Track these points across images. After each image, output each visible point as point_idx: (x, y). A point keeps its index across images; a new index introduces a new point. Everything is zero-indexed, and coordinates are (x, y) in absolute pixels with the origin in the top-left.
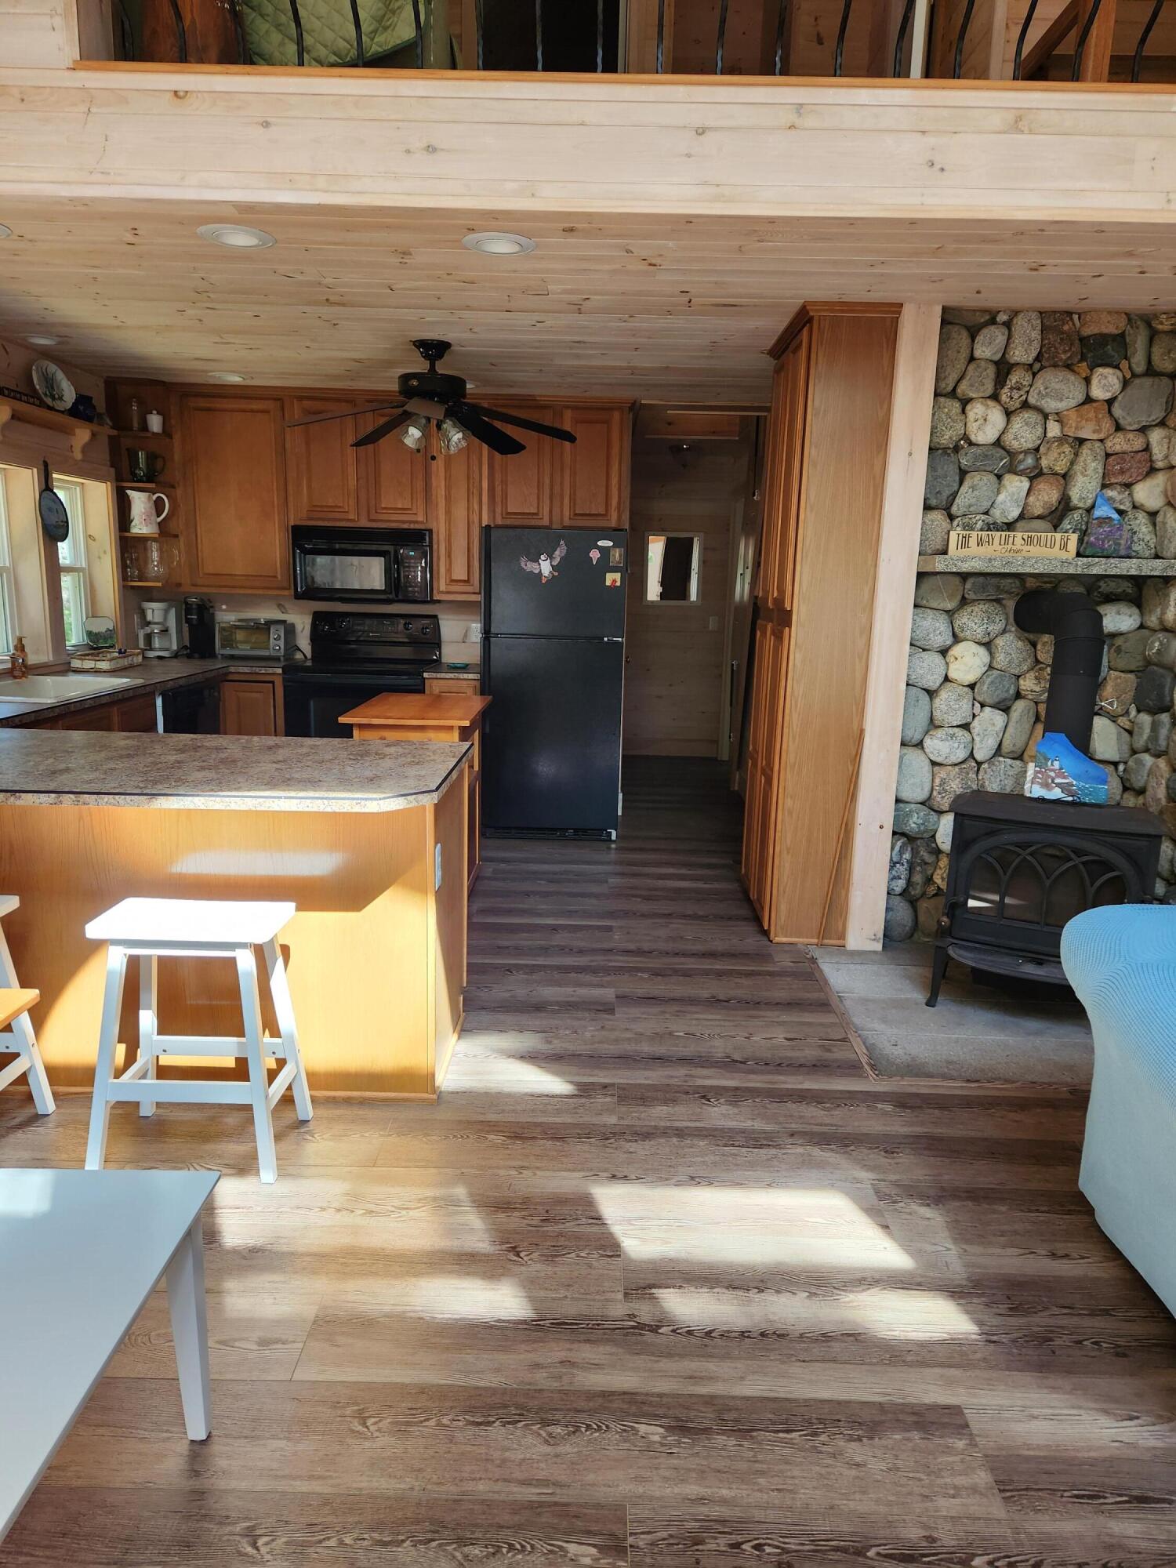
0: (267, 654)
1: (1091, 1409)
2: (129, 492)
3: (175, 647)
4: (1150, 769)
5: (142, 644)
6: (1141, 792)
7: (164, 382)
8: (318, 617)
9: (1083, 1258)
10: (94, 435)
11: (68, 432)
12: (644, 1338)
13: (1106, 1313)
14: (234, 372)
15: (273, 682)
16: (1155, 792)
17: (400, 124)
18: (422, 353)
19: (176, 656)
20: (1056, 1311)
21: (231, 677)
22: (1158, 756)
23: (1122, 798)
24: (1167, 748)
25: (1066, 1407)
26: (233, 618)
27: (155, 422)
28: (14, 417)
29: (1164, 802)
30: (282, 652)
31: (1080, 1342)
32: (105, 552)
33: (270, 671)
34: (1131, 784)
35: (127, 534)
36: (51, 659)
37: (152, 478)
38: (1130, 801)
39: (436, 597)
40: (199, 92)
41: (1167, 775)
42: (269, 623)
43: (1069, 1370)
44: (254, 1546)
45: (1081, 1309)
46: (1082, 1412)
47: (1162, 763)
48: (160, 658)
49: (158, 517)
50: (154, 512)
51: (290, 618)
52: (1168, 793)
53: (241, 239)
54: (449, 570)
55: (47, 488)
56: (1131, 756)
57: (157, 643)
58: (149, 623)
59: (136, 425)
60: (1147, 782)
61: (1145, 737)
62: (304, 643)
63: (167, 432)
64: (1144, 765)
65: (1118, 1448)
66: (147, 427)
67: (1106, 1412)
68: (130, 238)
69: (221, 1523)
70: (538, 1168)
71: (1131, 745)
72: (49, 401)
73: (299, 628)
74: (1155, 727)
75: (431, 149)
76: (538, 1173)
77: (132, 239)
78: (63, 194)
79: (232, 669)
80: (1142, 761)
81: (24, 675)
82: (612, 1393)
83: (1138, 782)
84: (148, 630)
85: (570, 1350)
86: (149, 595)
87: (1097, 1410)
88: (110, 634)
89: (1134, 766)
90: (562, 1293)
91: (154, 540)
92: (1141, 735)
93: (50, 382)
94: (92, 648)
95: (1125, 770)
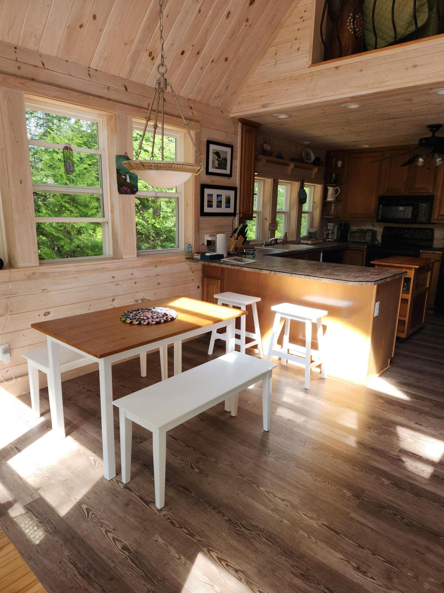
0: (364, 241)
2: (328, 187)
3: (335, 238)
5: (325, 237)
7: (344, 150)
8: (385, 228)
10: (319, 170)
11: (311, 169)
12: (399, 463)
14: (366, 144)
15: (363, 251)
17: (405, 60)
18: (430, 130)
19: (335, 241)
21: (350, 248)
26: (356, 228)
27: (340, 164)
28: (295, 167)
30: (370, 241)
32: (318, 207)
33: (363, 247)
35: (326, 201)
36: (295, 239)
37: (335, 183)
39: (432, 221)
40: (343, 65)
42: (367, 230)
44: (269, 454)
48: (329, 241)
49: (336, 195)
50: (335, 193)
51: (375, 229)
53: (354, 106)
54: (439, 211)
55: (302, 187)
57: (330, 237)
58: (329, 230)
59: (334, 165)
62: (379, 238)
63: (343, 166)
66: (337, 165)
68: (322, 112)
69: (264, 447)
70: (390, 412)
72: (306, 161)
73: (378, 232)
75: (415, 66)
76: (390, 413)
77: (323, 112)
78: (302, 104)
79: (350, 246)
81: (286, 244)
82: (379, 469)
84: (327, 232)
85: (372, 455)
86: (330, 221)
88: (315, 233)
90: (379, 442)
91: (334, 203)
93: (308, 155)
94: (309, 237)
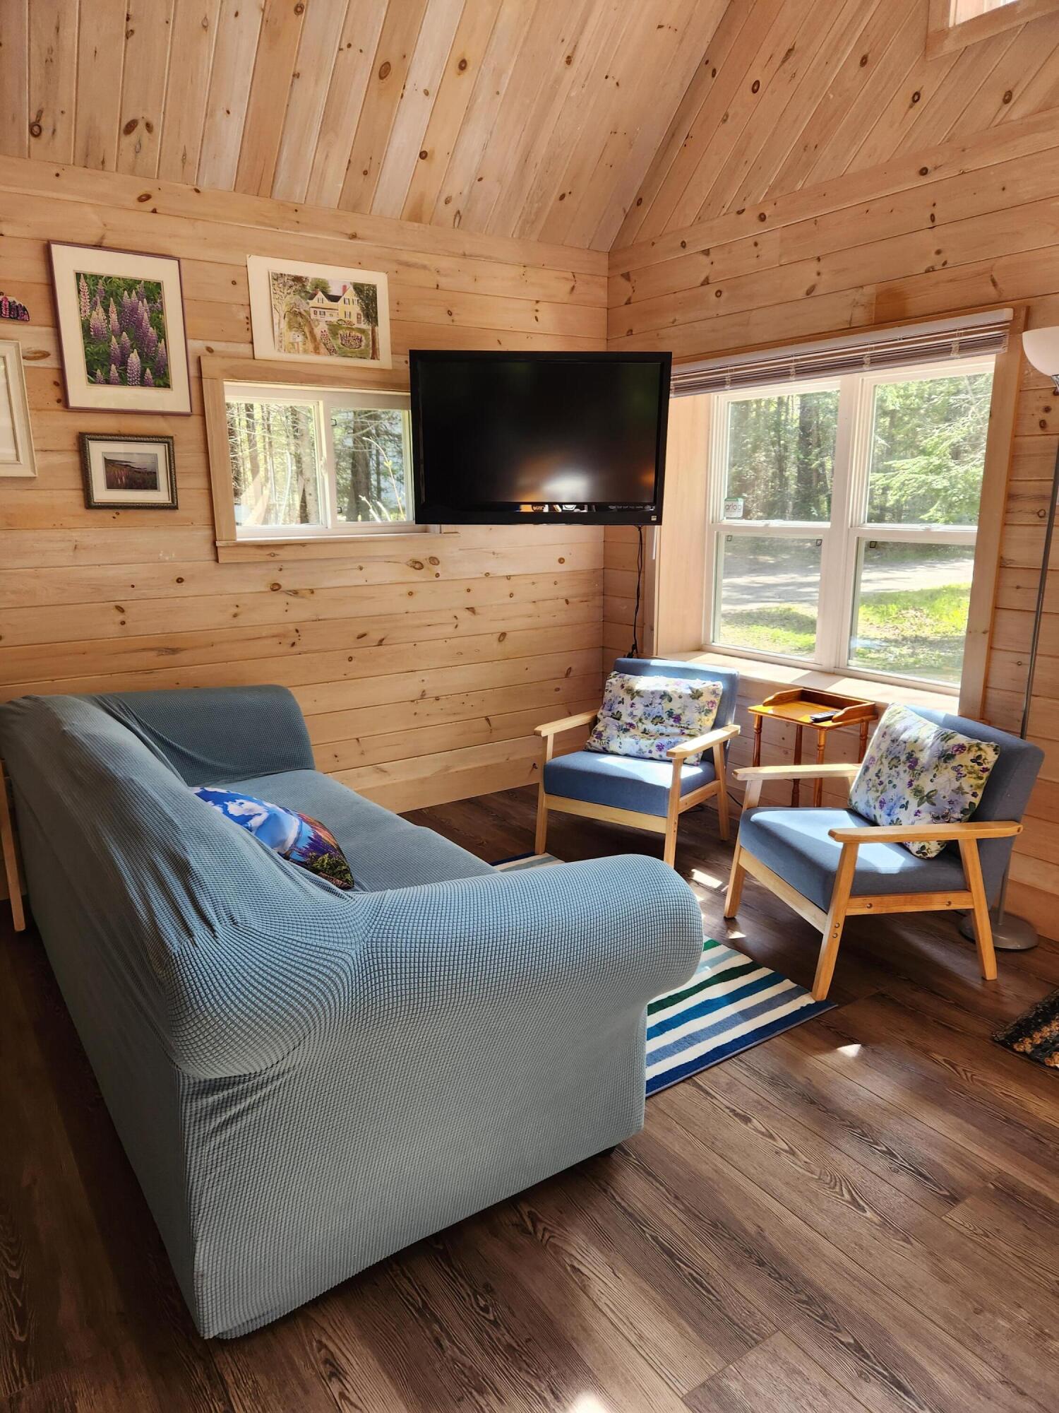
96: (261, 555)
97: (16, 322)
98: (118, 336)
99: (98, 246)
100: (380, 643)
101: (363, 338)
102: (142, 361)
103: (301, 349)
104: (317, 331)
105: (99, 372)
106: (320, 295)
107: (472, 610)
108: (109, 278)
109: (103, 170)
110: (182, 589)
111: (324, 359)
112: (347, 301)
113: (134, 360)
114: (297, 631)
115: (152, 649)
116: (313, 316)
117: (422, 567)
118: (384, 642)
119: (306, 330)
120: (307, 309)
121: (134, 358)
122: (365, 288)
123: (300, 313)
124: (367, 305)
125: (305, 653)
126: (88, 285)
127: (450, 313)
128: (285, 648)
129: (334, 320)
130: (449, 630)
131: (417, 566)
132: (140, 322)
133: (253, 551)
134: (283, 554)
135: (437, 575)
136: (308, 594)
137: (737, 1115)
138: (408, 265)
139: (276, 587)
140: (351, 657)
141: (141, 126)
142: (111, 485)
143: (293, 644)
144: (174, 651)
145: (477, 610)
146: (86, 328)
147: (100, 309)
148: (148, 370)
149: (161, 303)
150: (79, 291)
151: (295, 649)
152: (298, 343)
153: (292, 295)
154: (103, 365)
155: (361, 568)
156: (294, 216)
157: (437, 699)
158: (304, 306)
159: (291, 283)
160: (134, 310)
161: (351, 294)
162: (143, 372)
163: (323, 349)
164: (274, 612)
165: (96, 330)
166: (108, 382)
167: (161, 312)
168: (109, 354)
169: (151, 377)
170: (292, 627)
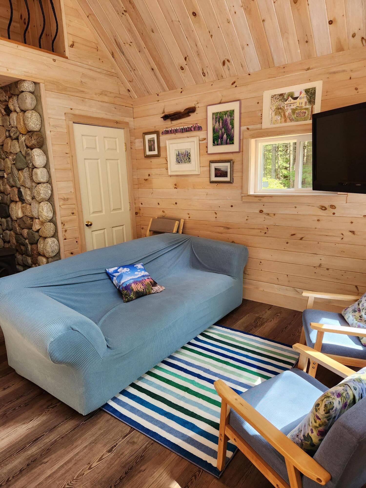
1: (19, 426)
4: (9, 235)
6: (9, 242)
9: (14, 385)
13: (22, 396)
16: (13, 241)
20: (6, 404)
22: (10, 230)
23: (4, 245)
24: (12, 228)
25: (13, 430)
29: (16, 244)
31: (15, 409)
34: (5, 240)
38: (7, 245)
41: (14, 236)
43: (12, 419)
45: (14, 400)
46: (17, 428)
47: (12, 232)
52: (16, 241)
56: (3, 232)
60: (10, 238)
61: (5, 225)
64: (7, 234)
65: (28, 431)
67: (24, 423)
71: (2, 229)
74: (7, 222)
80: (6, 233)
83: (7, 239)
87: (21, 425)
89: (5, 235)
92: (4, 225)
95: (3, 237)
96: (256, 199)
97: (199, 131)
98: (221, 130)
99: (220, 103)
100: (301, 239)
101: (307, 112)
102: (227, 137)
103: (279, 122)
104: (287, 114)
105: (216, 142)
106: (290, 98)
107: (353, 232)
108: (221, 112)
109: (223, 78)
110: (233, 209)
111: (289, 124)
112: (301, 98)
113: (225, 137)
114: (267, 228)
115: (223, 227)
116: (286, 108)
117: (326, 209)
118: (302, 239)
119: (282, 114)
120: (284, 106)
121: (225, 136)
122: (311, 90)
123: (281, 108)
124: (310, 97)
125: (270, 237)
126: (215, 116)
127: (356, 89)
128: (263, 234)
129: (294, 107)
130: (339, 239)
131: (323, 208)
132: (227, 124)
133: (253, 198)
134: (264, 200)
135: (334, 214)
136: (272, 215)
137: (113, 448)
138: (334, 73)
139: (261, 211)
140: (288, 242)
141: (226, 61)
142: (216, 176)
143: (265, 233)
144: (228, 228)
145: (356, 233)
146: (214, 129)
147: (218, 123)
148: (228, 139)
149: (234, 117)
150: (213, 118)
151: (266, 235)
152: (278, 120)
153: (278, 102)
154: (217, 140)
155: (296, 207)
156: (284, 70)
157: (328, 269)
158: (282, 104)
159: (278, 97)
160: (226, 120)
161: (304, 94)
162: (227, 140)
163: (288, 120)
164: (260, 220)
165: (216, 129)
166: (218, 145)
167: (233, 120)
168: (218, 136)
169: (229, 141)
170: (266, 227)
